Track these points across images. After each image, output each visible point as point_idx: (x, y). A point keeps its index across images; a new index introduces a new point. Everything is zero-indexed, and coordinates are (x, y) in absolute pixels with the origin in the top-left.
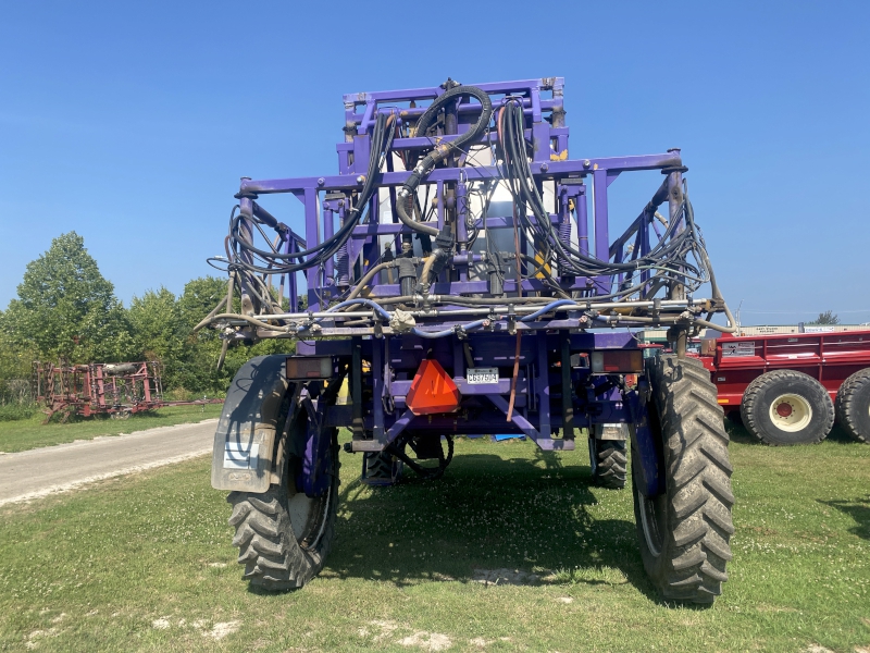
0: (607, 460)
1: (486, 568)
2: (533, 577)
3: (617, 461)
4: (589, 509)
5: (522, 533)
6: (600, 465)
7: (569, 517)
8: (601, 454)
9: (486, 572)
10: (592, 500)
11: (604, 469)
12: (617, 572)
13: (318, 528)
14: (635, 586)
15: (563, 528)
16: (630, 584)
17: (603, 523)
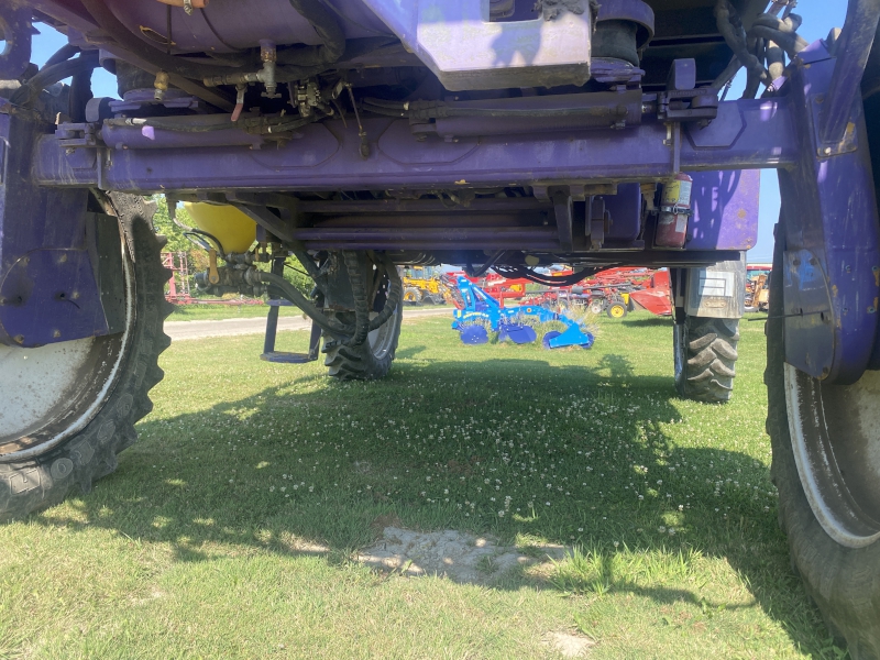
0: (703, 354)
1: (411, 527)
2: (505, 561)
3: (720, 356)
4: (665, 428)
5: (525, 458)
6: (691, 361)
7: (627, 439)
8: (694, 344)
9: (408, 537)
10: (673, 415)
11: (697, 369)
12: (722, 565)
13: (73, 418)
14: (775, 616)
15: (609, 456)
16: (758, 610)
17: (689, 453)
